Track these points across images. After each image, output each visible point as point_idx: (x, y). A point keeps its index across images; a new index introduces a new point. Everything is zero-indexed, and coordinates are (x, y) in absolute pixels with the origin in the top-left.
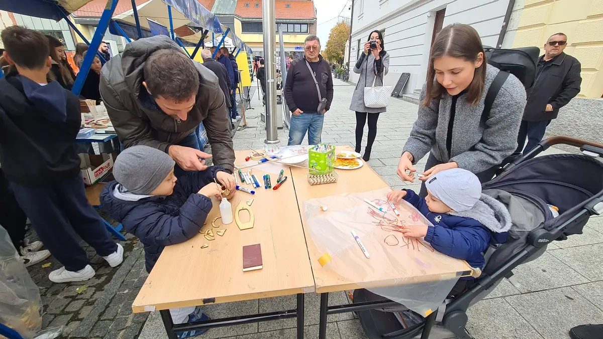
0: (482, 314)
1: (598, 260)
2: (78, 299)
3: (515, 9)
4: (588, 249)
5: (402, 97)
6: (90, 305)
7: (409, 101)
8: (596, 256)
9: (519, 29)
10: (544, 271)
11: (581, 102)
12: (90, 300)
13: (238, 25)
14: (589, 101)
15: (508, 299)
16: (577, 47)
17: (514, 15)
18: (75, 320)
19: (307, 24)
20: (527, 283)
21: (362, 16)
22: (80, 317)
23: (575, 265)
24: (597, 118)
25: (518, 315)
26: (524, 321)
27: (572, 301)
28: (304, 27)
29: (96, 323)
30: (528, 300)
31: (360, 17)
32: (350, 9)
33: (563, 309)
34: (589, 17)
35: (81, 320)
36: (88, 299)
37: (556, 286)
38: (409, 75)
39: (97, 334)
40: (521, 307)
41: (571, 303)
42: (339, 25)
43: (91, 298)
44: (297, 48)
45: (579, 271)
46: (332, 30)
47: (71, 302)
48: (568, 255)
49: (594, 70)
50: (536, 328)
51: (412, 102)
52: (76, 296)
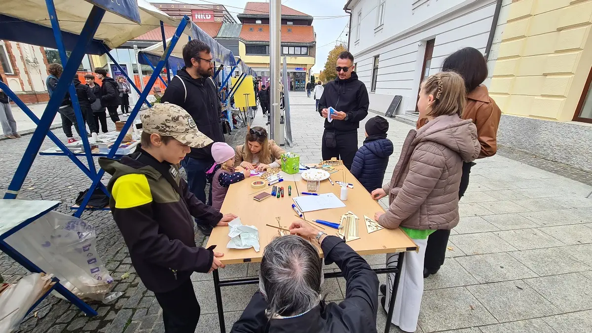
0: (446, 298)
1: (550, 260)
2: (123, 283)
3: (494, 42)
4: (542, 251)
5: (395, 117)
6: (134, 287)
7: (401, 121)
8: (548, 257)
9: (498, 59)
10: (502, 267)
11: (554, 125)
12: (133, 283)
13: (242, 47)
14: (561, 124)
15: (468, 287)
16: (548, 77)
17: (494, 47)
18: (123, 298)
19: (307, 47)
20: (486, 276)
21: (358, 42)
22: (127, 295)
23: (529, 264)
24: (568, 140)
25: (475, 299)
26: (480, 304)
27: (521, 291)
28: (304, 50)
29: (141, 299)
30: (485, 289)
31: (356, 43)
32: (347, 35)
33: (512, 296)
34: (557, 52)
35: (128, 297)
36: (131, 283)
37: (510, 279)
38: (401, 97)
39: (144, 306)
40: (478, 294)
41: (520, 292)
42: (337, 48)
43: (133, 282)
44: (298, 69)
45: (531, 268)
46: (331, 53)
47: (117, 284)
48: (524, 256)
49: (563, 97)
50: (488, 309)
51: (404, 122)
52: (121, 280)
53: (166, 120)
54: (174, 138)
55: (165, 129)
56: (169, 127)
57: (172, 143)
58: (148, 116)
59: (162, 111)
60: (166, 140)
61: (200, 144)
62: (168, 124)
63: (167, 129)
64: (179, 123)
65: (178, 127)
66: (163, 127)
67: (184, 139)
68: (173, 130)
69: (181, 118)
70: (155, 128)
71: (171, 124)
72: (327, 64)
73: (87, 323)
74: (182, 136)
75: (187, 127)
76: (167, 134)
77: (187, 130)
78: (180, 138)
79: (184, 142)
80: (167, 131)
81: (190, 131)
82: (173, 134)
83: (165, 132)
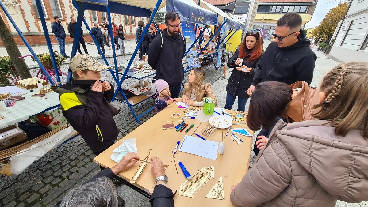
19: (307, 6)
28: (304, 9)
53: (81, 61)
54: (89, 70)
55: (82, 66)
56: (84, 64)
57: (89, 73)
58: (72, 62)
59: (78, 57)
60: (85, 72)
61: (103, 69)
62: (83, 63)
63: (83, 66)
64: (88, 61)
65: (89, 63)
66: (81, 65)
67: (94, 68)
68: (87, 65)
69: (88, 59)
70: (77, 67)
71: (84, 63)
72: (324, 21)
73: (92, 154)
74: (92, 68)
75: (94, 62)
76: (85, 68)
77: (94, 64)
78: (92, 69)
79: (94, 70)
80: (84, 67)
81: (95, 64)
82: (88, 68)
83: (83, 68)
